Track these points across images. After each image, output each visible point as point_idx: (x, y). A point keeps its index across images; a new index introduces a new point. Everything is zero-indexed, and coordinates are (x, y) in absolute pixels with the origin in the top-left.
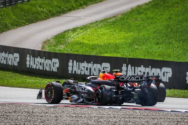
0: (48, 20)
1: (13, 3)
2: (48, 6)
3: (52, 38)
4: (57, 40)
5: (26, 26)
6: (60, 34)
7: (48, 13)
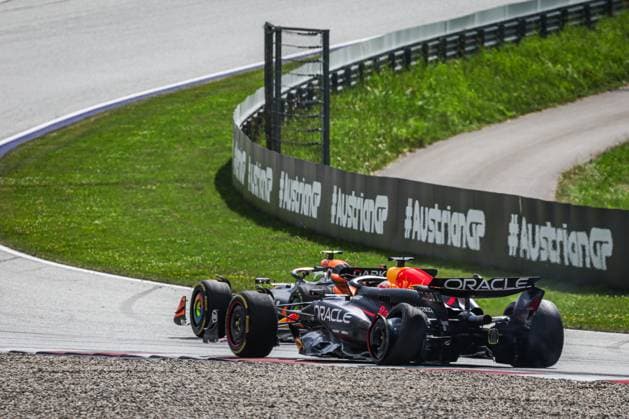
0: (579, 101)
1: (467, 49)
2: (582, 59)
3: (591, 162)
4: (609, 168)
5: (509, 121)
6: (616, 147)
7: (582, 81)
